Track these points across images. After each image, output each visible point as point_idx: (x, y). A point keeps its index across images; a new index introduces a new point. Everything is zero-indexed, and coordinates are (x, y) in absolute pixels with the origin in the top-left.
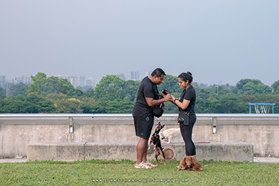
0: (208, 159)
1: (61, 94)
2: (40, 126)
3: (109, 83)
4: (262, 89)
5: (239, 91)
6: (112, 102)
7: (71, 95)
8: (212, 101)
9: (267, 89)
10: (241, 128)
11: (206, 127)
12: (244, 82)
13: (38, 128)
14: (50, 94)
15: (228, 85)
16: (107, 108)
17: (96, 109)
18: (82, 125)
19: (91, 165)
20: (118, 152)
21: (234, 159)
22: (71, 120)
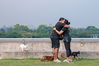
0: (80, 58)
1: (25, 31)
2: (11, 43)
3: (42, 27)
4: (95, 30)
6: (43, 34)
7: (28, 32)
8: (78, 34)
9: (97, 30)
10: (93, 44)
12: (89, 27)
13: (10, 44)
14: (21, 31)
15: (83, 28)
16: (41, 36)
17: (37, 37)
18: (28, 43)
19: (29, 61)
20: (42, 55)
21: (92, 58)
22: (23, 41)
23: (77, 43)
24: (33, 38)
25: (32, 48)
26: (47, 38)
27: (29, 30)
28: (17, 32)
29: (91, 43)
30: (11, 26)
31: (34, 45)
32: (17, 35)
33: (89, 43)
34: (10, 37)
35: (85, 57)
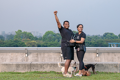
1: (28, 39)
2: (11, 53)
3: (49, 34)
4: (114, 37)
5: (104, 38)
6: (50, 42)
7: (32, 39)
8: (93, 42)
9: (116, 37)
11: (93, 54)
12: (106, 34)
13: (10, 54)
14: (24, 39)
15: (99, 35)
16: (48, 45)
17: (43, 45)
18: (32, 53)
19: (33, 75)
20: (48, 67)
21: (110, 71)
22: (26, 50)
23: (91, 53)
24: (38, 47)
25: (37, 59)
26: (56, 47)
27: (34, 38)
28: (19, 40)
29: (108, 52)
30: (12, 32)
31: (39, 56)
32: (18, 44)
33: (106, 53)
34: (10, 46)
35: (101, 71)
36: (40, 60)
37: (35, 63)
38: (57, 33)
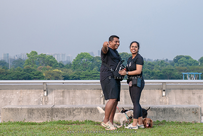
0: (161, 120)
1: (48, 66)
2: (20, 91)
3: (82, 58)
4: (191, 63)
5: (175, 64)
6: (85, 72)
7: (55, 67)
8: (156, 71)
9: (195, 63)
10: (186, 91)
11: (157, 91)
12: (178, 58)
13: (18, 92)
14: (40, 67)
15: (167, 60)
16: (81, 76)
17: (73, 77)
18: (54, 89)
19: (56, 126)
20: (82, 113)
21: (184, 120)
22: (45, 85)
23: (153, 90)
24: (64, 79)
25: (63, 99)
26: (94, 79)
27: (57, 64)
28: (33, 68)
29: (182, 89)
30: (21, 55)
31: (67, 95)
32: (32, 75)
33: (178, 89)
34: (18, 78)
35: (171, 120)
36: (67, 101)
37: (60, 107)
38: (97, 57)
